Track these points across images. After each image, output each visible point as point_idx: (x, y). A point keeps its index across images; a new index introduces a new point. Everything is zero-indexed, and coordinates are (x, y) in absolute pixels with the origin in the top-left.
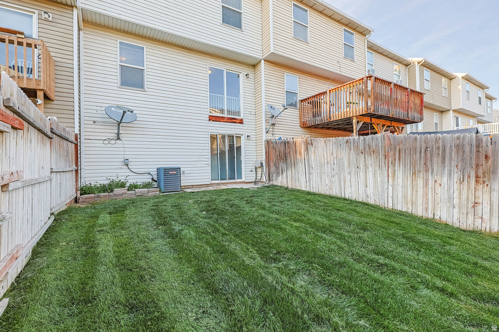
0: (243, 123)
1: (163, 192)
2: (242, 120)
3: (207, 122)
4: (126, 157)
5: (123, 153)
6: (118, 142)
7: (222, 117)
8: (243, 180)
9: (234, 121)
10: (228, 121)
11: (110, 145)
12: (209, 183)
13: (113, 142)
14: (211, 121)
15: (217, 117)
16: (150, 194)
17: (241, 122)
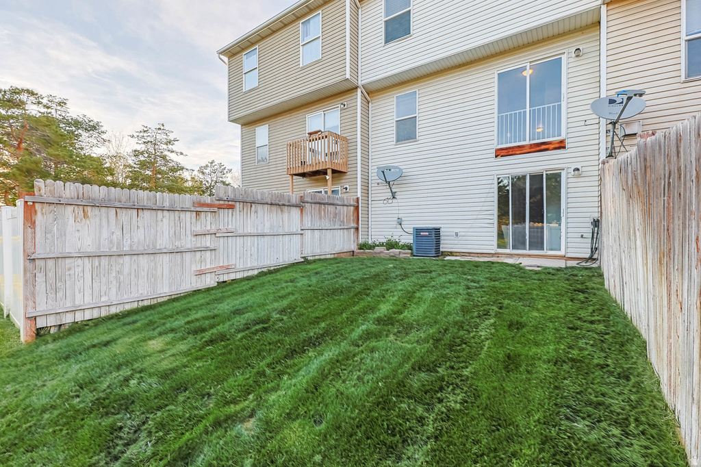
0: (564, 147)
1: (414, 256)
2: (562, 142)
3: (493, 160)
4: (400, 216)
5: (397, 212)
6: (394, 200)
7: (519, 147)
8: (562, 253)
9: (543, 147)
10: (532, 150)
11: (388, 205)
12: (493, 252)
13: (390, 201)
14: (499, 157)
15: (510, 148)
16: (402, 256)
17: (561, 145)
